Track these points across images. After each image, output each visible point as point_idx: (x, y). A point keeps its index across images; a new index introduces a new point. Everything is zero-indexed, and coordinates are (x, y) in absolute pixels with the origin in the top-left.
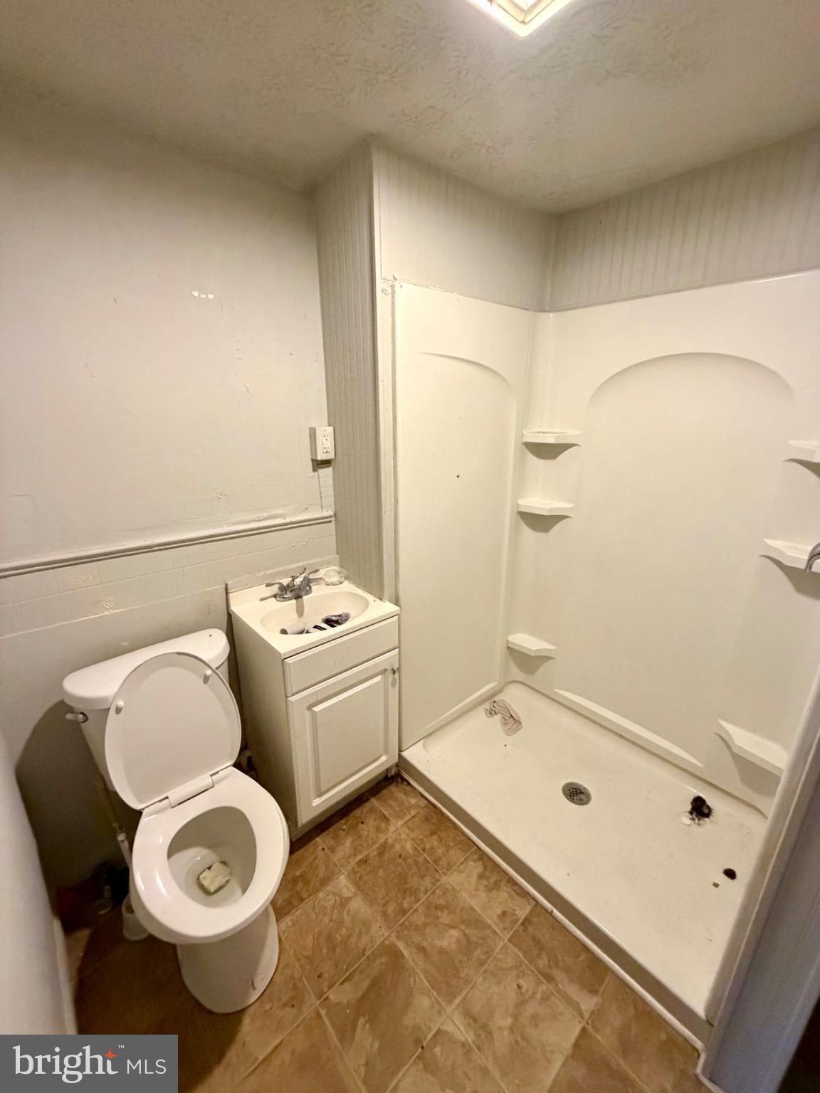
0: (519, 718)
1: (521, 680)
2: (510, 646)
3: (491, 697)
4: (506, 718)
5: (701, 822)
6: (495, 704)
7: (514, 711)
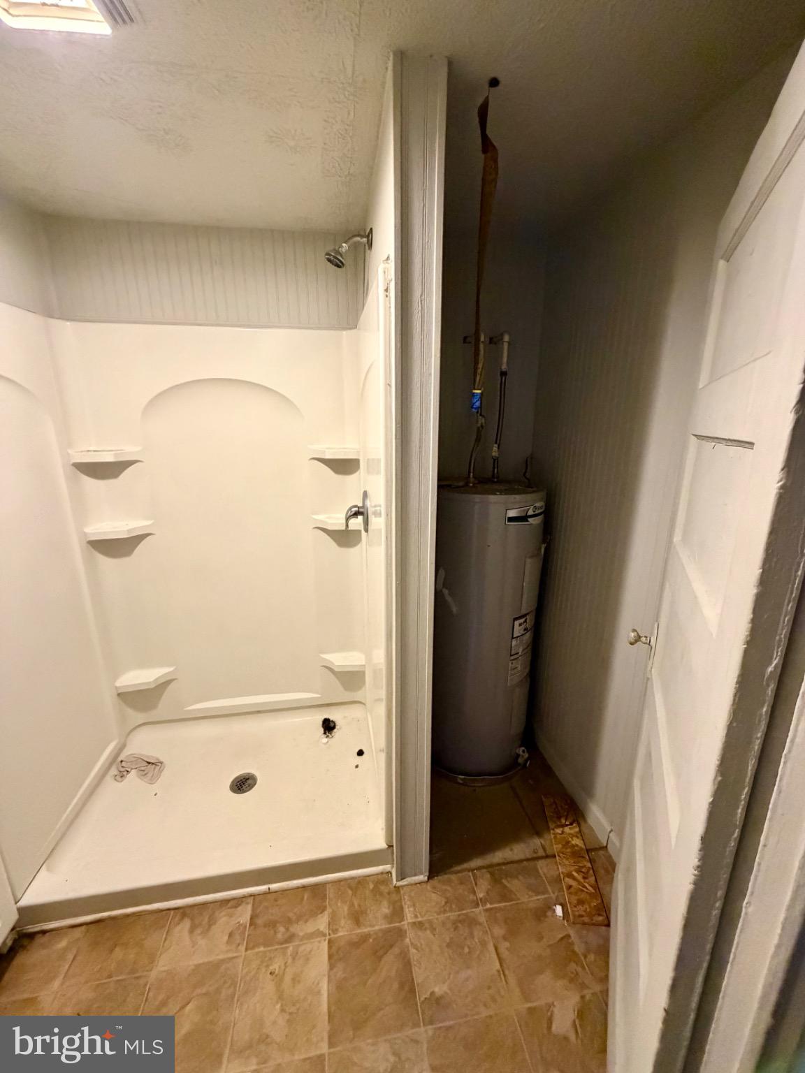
0: (157, 759)
1: (143, 722)
2: (120, 692)
3: (114, 760)
4: (143, 768)
5: (333, 735)
6: (124, 764)
7: (148, 757)
